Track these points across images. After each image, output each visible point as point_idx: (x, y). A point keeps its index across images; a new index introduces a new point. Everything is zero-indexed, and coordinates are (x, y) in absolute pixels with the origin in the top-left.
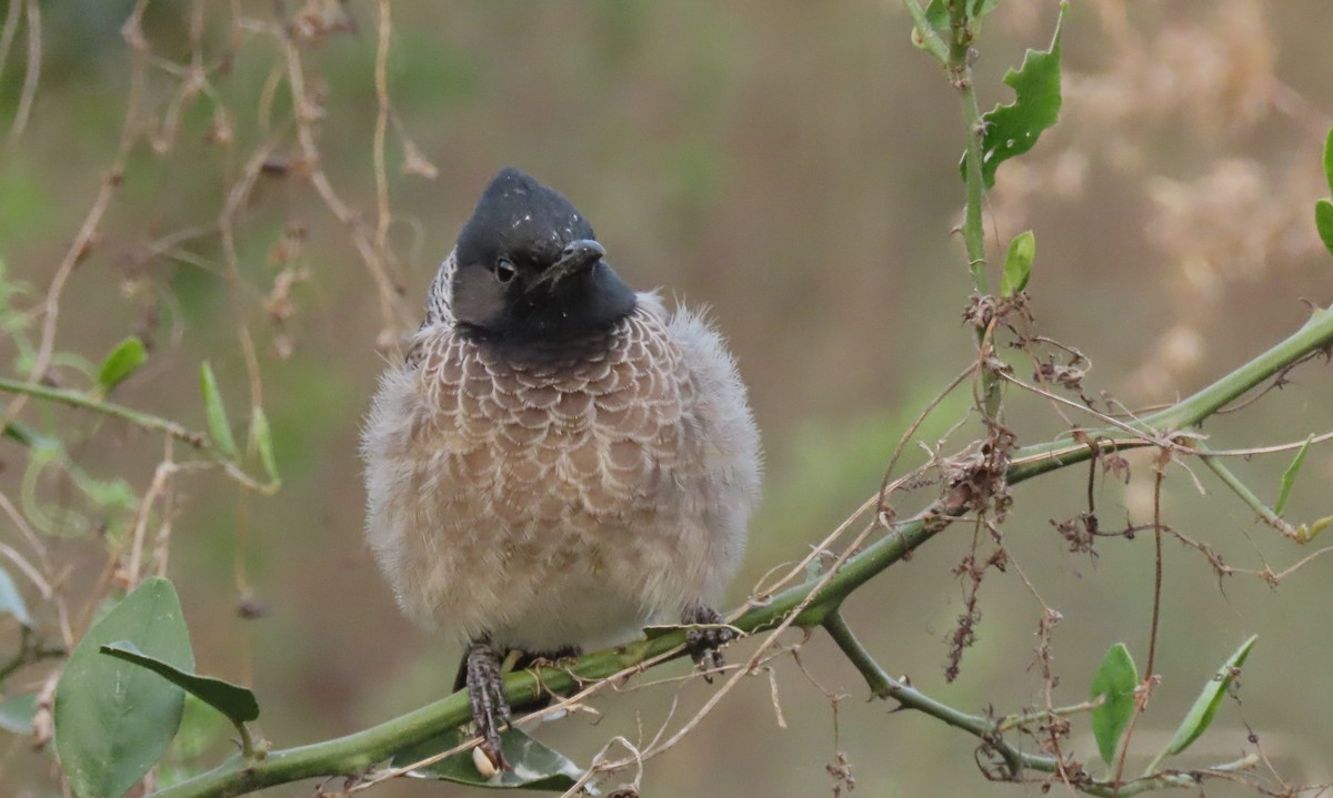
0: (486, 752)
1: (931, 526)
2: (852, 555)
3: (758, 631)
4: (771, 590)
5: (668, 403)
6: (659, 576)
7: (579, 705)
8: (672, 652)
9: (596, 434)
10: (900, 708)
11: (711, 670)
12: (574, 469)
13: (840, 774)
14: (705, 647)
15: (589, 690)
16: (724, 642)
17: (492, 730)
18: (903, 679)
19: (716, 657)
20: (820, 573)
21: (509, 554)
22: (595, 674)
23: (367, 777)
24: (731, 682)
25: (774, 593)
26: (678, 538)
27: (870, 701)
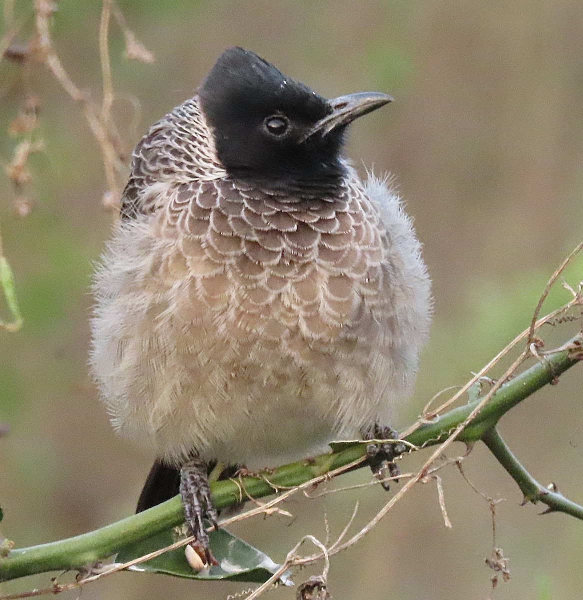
0: (196, 549)
1: (573, 356)
2: (507, 380)
3: (427, 446)
4: (438, 410)
5: (374, 249)
6: (351, 399)
7: (276, 509)
8: (354, 463)
9: (317, 268)
10: (548, 512)
11: (388, 479)
12: (297, 297)
13: (497, 567)
14: (384, 459)
15: (284, 496)
16: (399, 454)
17: (202, 531)
18: (551, 486)
19: (391, 467)
20: (480, 395)
21: (233, 375)
22: (289, 482)
23: (95, 571)
24: (404, 489)
25: (440, 413)
26: (369, 366)
27: (523, 504)
